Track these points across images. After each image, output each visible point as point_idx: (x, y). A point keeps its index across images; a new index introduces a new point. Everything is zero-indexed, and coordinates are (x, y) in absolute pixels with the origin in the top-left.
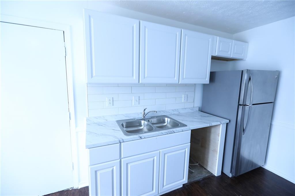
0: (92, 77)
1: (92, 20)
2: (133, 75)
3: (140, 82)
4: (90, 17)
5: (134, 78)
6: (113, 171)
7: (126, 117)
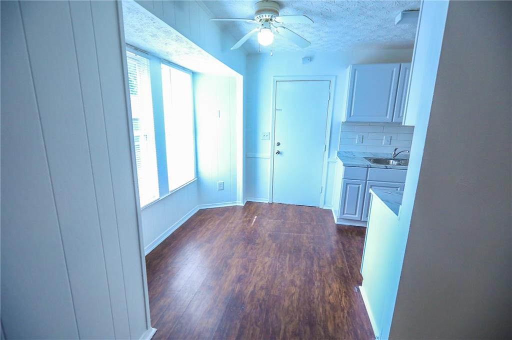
0: (350, 116)
1: (357, 72)
2: (386, 115)
3: (393, 121)
4: (355, 70)
5: (388, 117)
6: (359, 187)
7: (374, 155)
